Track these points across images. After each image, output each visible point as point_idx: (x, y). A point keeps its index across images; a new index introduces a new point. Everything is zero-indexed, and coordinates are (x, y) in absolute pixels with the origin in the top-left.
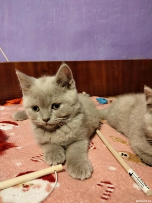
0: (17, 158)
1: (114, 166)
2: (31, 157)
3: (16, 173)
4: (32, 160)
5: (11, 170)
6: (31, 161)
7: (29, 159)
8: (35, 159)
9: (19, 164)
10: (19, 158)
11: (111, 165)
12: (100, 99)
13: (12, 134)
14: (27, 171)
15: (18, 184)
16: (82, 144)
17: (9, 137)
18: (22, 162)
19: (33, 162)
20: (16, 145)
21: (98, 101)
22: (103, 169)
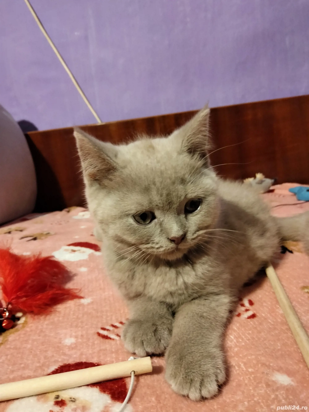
0: (71, 326)
1: (289, 373)
2: (100, 326)
3: (56, 361)
4: (99, 334)
5: (49, 354)
6: (96, 336)
7: (93, 331)
8: (105, 333)
9: (69, 341)
10: (77, 326)
11: (280, 370)
12: (300, 190)
13: (83, 270)
14: (78, 361)
15: (48, 393)
16: (213, 305)
17: (75, 275)
18: (76, 337)
19: (99, 340)
20: (82, 295)
21: (295, 194)
22: (255, 378)
